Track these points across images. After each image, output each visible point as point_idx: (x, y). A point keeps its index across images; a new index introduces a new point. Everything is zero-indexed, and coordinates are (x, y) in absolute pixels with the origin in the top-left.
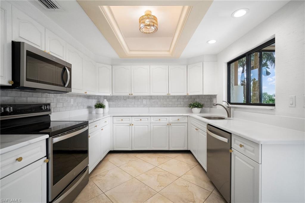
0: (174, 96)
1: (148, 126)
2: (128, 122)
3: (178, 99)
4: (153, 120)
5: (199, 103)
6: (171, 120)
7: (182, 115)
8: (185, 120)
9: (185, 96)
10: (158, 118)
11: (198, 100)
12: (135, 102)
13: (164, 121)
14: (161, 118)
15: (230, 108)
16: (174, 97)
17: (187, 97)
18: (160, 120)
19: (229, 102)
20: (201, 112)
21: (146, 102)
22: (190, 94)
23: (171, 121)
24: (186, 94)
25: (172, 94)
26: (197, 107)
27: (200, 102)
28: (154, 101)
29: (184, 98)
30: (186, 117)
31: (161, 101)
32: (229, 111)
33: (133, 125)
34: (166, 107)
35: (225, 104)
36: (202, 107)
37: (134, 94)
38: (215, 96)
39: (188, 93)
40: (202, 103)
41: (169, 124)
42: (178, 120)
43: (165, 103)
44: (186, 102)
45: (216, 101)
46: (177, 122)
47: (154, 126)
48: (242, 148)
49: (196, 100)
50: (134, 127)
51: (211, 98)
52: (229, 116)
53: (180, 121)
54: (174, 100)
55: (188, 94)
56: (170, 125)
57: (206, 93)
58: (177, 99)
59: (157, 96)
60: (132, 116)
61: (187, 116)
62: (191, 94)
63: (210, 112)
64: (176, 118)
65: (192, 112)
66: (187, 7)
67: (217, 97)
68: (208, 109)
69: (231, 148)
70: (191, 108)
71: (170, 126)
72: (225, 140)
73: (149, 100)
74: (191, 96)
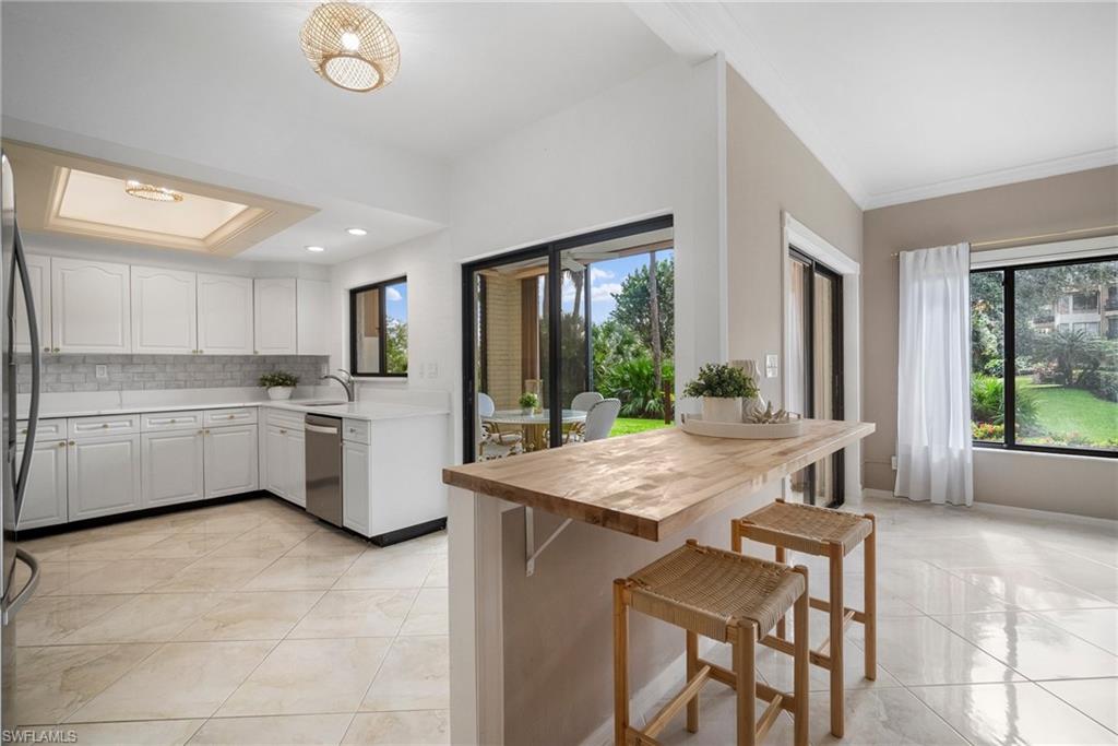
0: (213, 356)
1: (131, 441)
2: (54, 436)
3: (224, 365)
4: (150, 423)
5: (285, 375)
6: (209, 419)
7: (241, 405)
8: (252, 417)
9: (246, 358)
10: (167, 418)
11: (283, 369)
12: (59, 374)
13: (187, 423)
14: (178, 417)
15: (352, 383)
16: (212, 359)
17: (251, 359)
18: (173, 422)
19: (354, 372)
20: (291, 398)
21: (108, 373)
22: (262, 352)
23: (210, 422)
24: (250, 353)
25: (207, 352)
26: (280, 385)
27: (288, 373)
28: (140, 369)
29: (242, 361)
30: (254, 411)
31: (168, 369)
32: (350, 390)
33: (72, 443)
34: (186, 387)
35: (345, 376)
36: (294, 385)
37: (64, 350)
38: (325, 359)
39: (257, 349)
40: (294, 375)
41: (205, 431)
42: (232, 417)
43: (181, 376)
44: (249, 372)
45: (328, 370)
46: (227, 422)
47: (154, 441)
48: (354, 434)
49: (277, 368)
50: (79, 450)
51: (317, 363)
52: (351, 398)
53: (237, 421)
54: (210, 368)
55: (255, 352)
56: (208, 432)
57: (305, 350)
58: (221, 366)
59: (153, 356)
60: (67, 418)
61: (257, 407)
62: (264, 351)
63: (315, 396)
64: (225, 415)
65: (268, 398)
66: (257, 211)
67: (331, 360)
68: (311, 389)
69: (342, 440)
70: (265, 388)
71: (206, 436)
72: (334, 430)
73: (120, 367)
74: (264, 358)
